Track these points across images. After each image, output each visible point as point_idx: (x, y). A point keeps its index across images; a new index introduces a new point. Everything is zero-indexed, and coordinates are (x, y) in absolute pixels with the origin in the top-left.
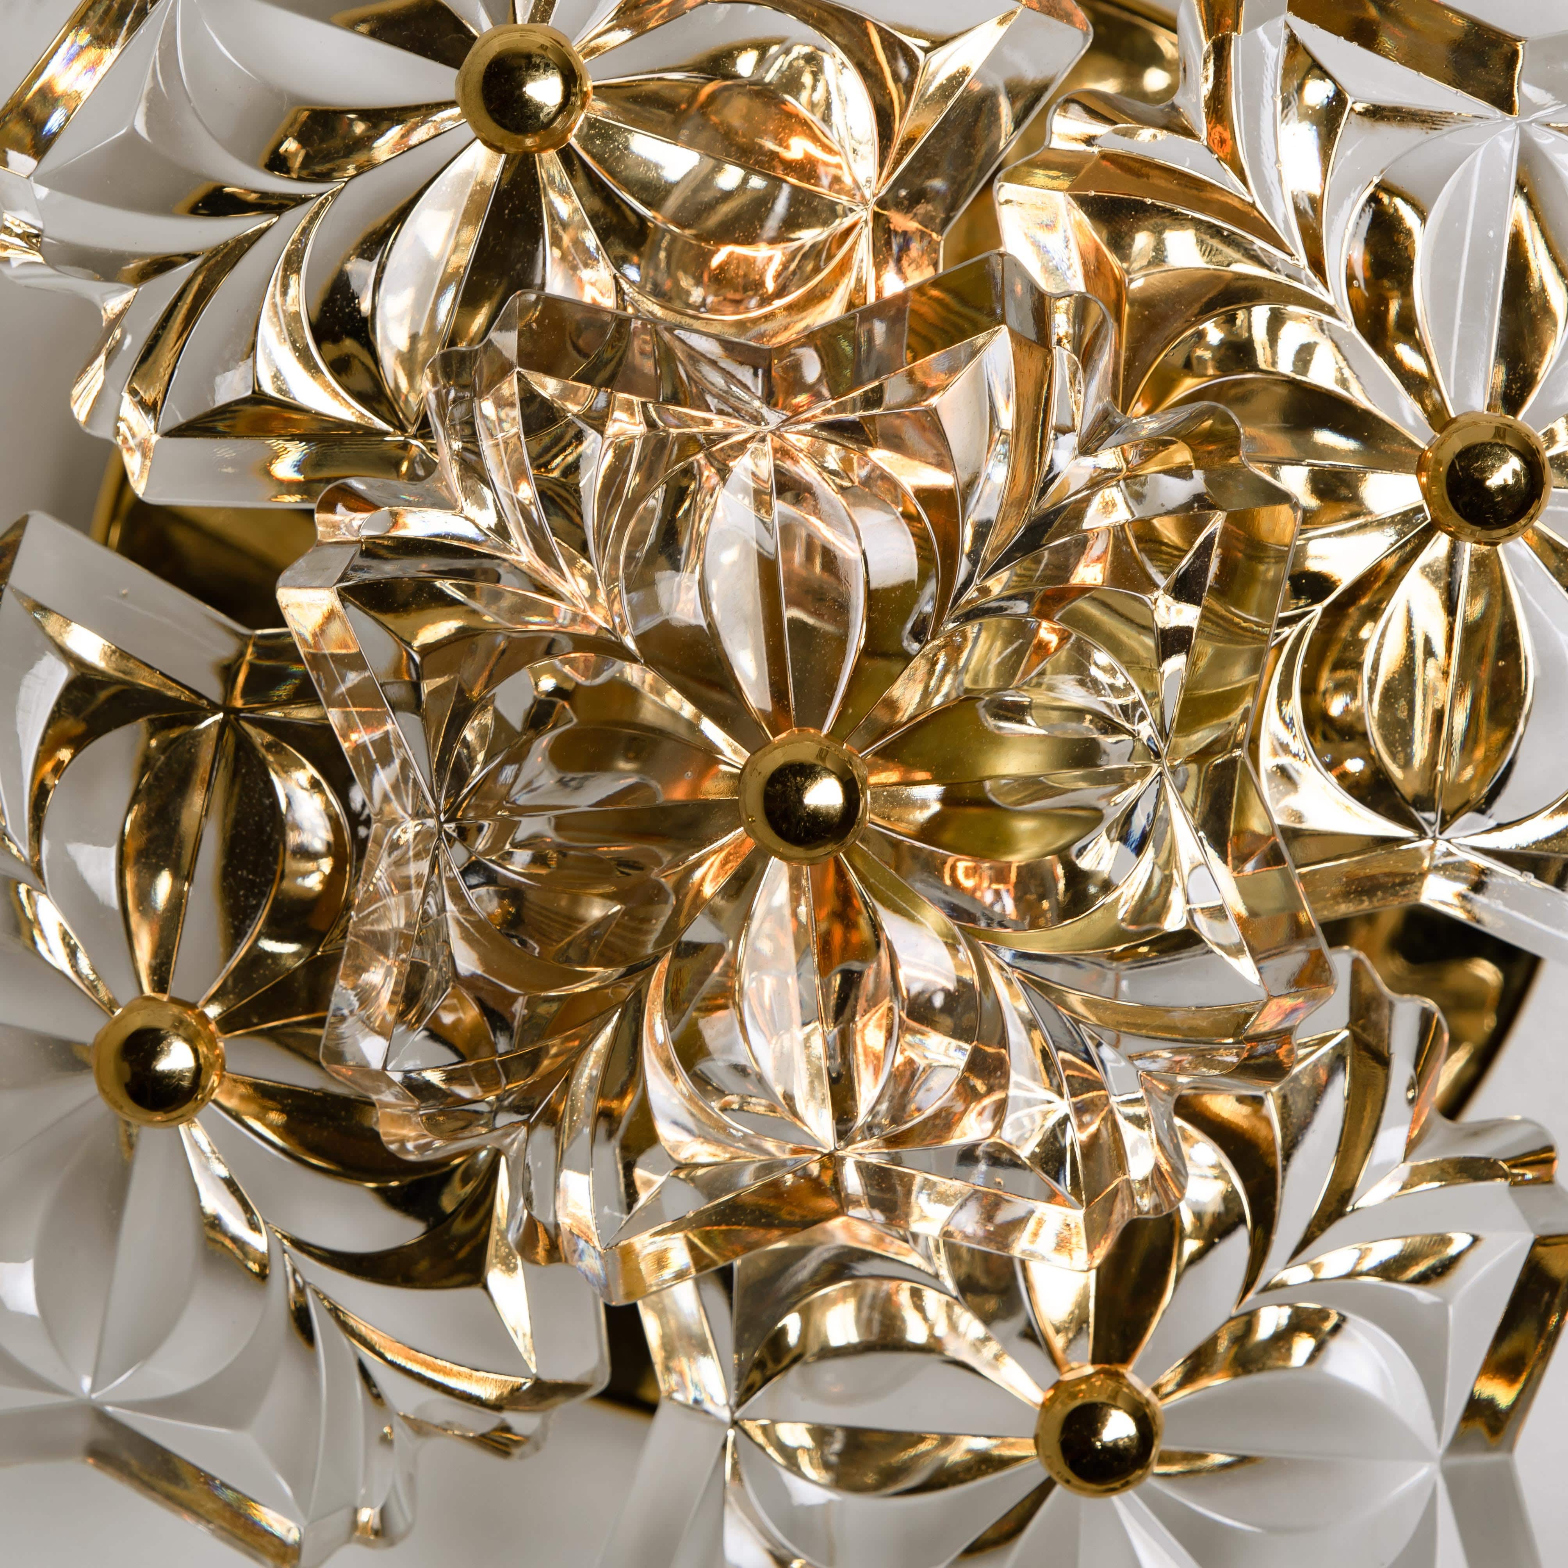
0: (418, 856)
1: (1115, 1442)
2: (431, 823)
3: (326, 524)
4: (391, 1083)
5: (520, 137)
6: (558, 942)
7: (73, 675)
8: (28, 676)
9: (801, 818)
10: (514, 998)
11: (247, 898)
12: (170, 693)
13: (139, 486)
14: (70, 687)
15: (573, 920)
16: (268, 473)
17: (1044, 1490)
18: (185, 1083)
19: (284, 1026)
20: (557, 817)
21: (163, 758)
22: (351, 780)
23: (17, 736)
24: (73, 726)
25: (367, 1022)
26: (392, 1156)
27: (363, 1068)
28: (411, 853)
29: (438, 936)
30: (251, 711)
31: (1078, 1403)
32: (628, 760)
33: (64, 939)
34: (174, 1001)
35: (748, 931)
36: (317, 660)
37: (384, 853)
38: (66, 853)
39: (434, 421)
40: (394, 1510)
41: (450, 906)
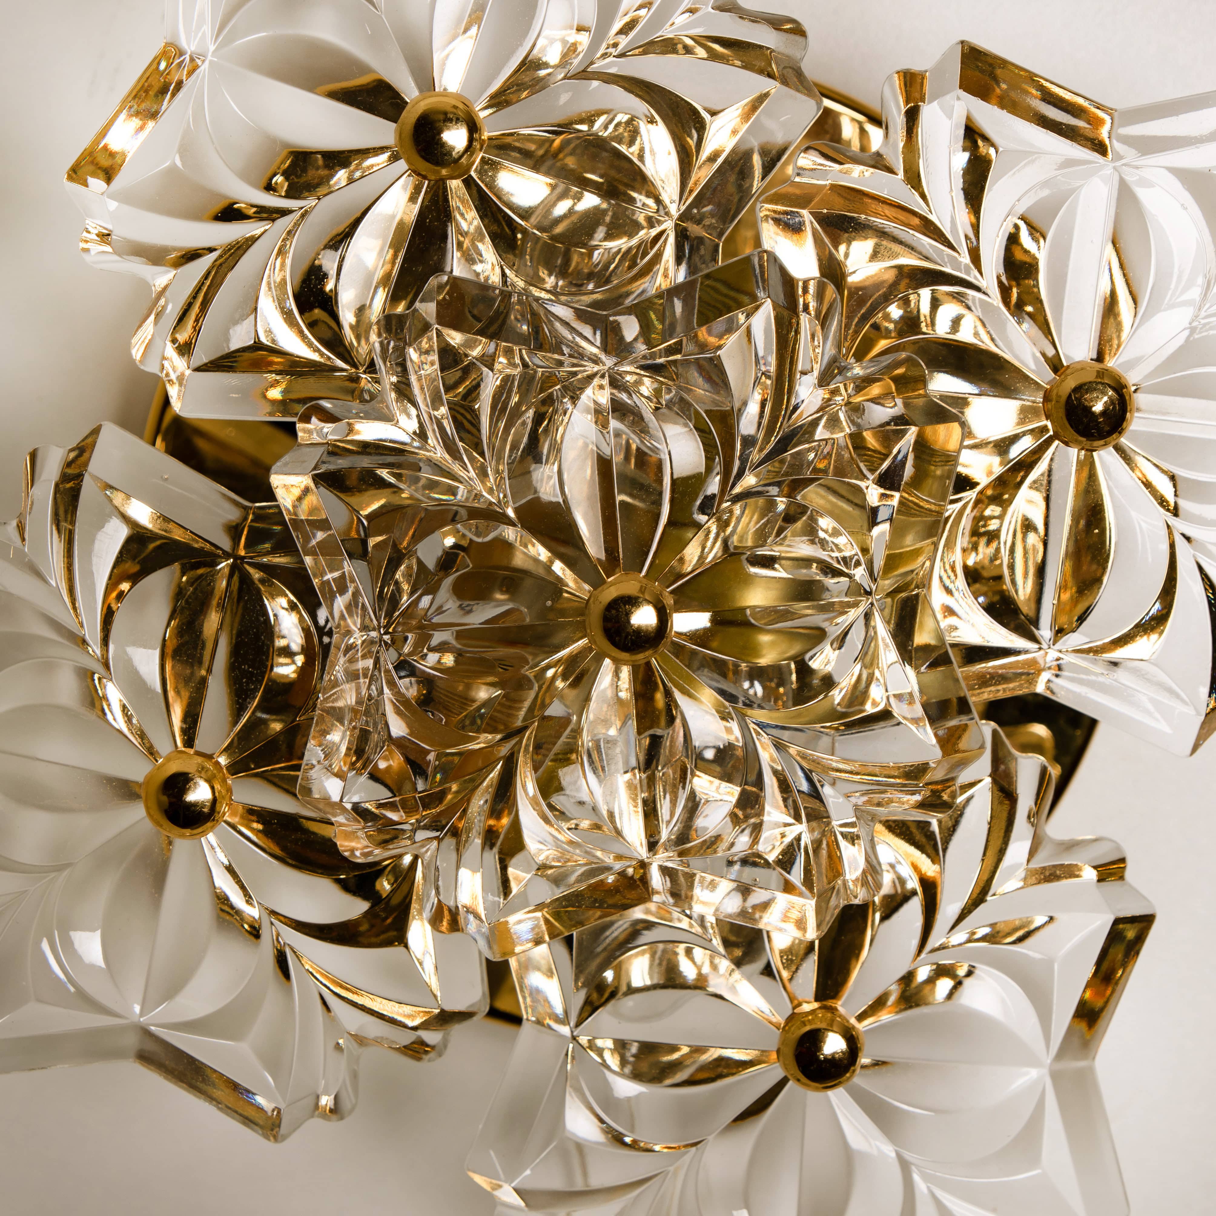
0: (364, 657)
1: (833, 1055)
2: (374, 634)
3: (304, 431)
4: (344, 809)
5: (438, 168)
6: (458, 715)
7: (131, 532)
8: (100, 533)
9: (628, 634)
10: (428, 752)
11: (247, 683)
12: (196, 546)
13: (177, 406)
14: (129, 541)
15: (466, 700)
16: (265, 397)
17: (781, 1084)
18: (206, 810)
19: (272, 770)
20: (457, 632)
21: (191, 589)
22: (319, 605)
23: (92, 573)
24: (133, 567)
25: (328, 769)
26: (345, 859)
27: (326, 799)
28: (360, 654)
29: (378, 710)
30: (251, 558)
31: (808, 1028)
32: (502, 592)
33: (123, 711)
34: (198, 753)
35: (588, 709)
36: (297, 523)
37: (341, 654)
38: (126, 653)
39: (379, 362)
40: (344, 1096)
41: (386, 690)
